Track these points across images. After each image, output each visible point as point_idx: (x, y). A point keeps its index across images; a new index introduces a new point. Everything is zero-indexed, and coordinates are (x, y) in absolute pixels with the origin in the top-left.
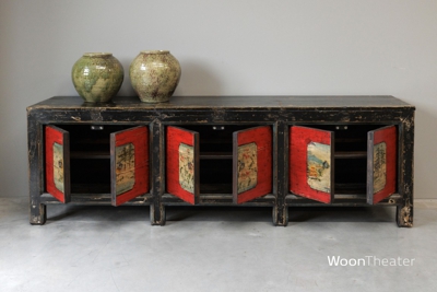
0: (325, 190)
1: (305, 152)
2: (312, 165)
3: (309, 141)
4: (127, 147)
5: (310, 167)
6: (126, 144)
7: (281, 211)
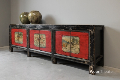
0: (68, 52)
1: (61, 39)
2: (64, 44)
3: (62, 36)
4: (21, 33)
5: (63, 44)
6: (21, 32)
7: (53, 58)
